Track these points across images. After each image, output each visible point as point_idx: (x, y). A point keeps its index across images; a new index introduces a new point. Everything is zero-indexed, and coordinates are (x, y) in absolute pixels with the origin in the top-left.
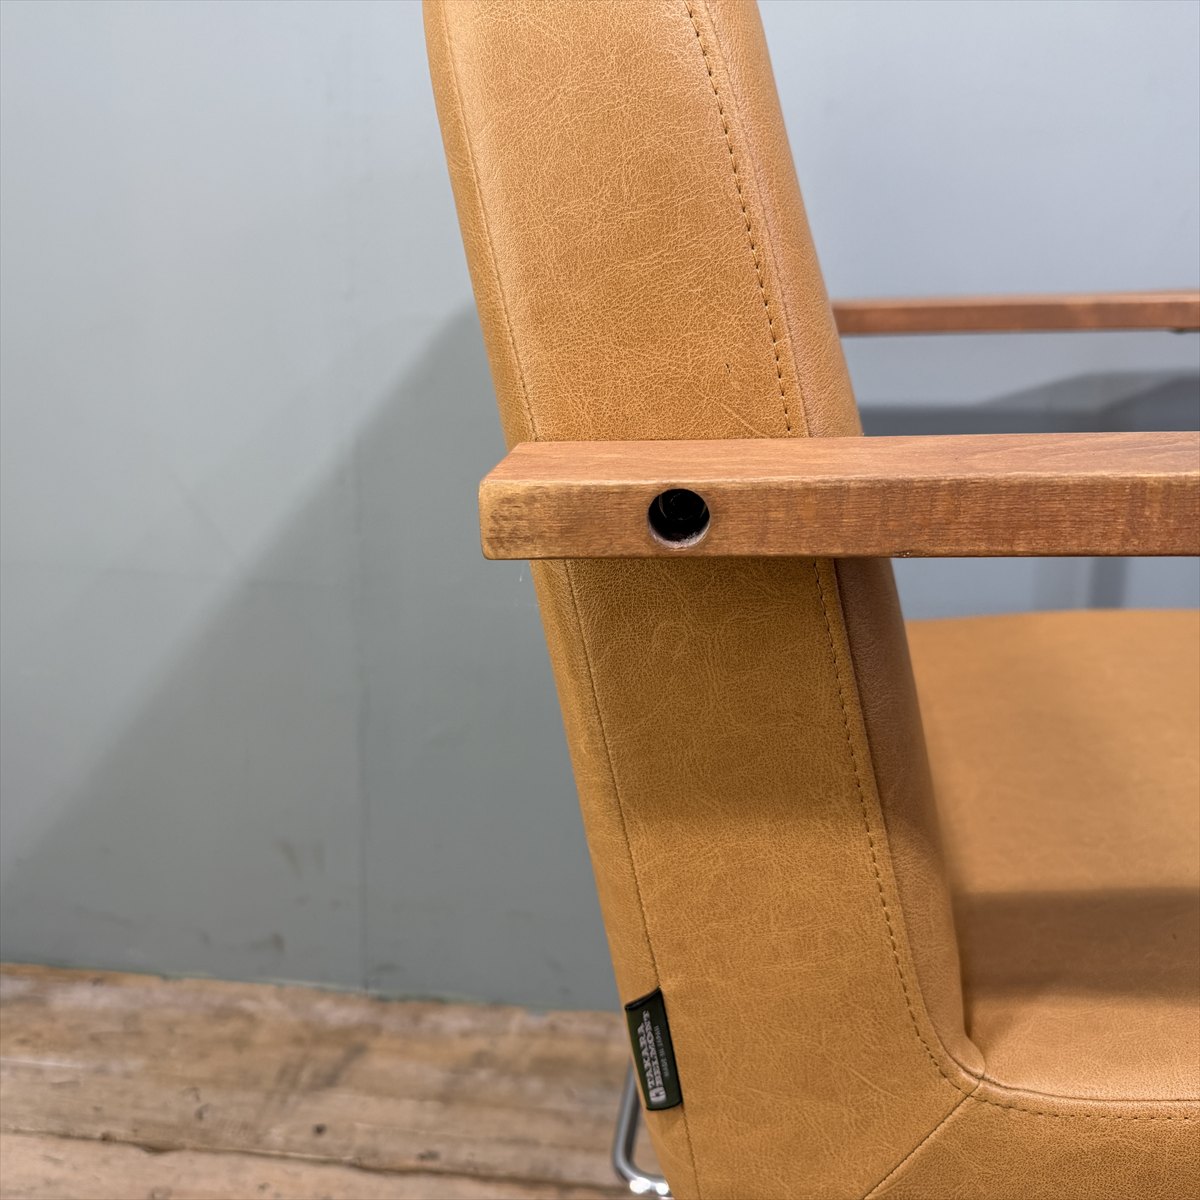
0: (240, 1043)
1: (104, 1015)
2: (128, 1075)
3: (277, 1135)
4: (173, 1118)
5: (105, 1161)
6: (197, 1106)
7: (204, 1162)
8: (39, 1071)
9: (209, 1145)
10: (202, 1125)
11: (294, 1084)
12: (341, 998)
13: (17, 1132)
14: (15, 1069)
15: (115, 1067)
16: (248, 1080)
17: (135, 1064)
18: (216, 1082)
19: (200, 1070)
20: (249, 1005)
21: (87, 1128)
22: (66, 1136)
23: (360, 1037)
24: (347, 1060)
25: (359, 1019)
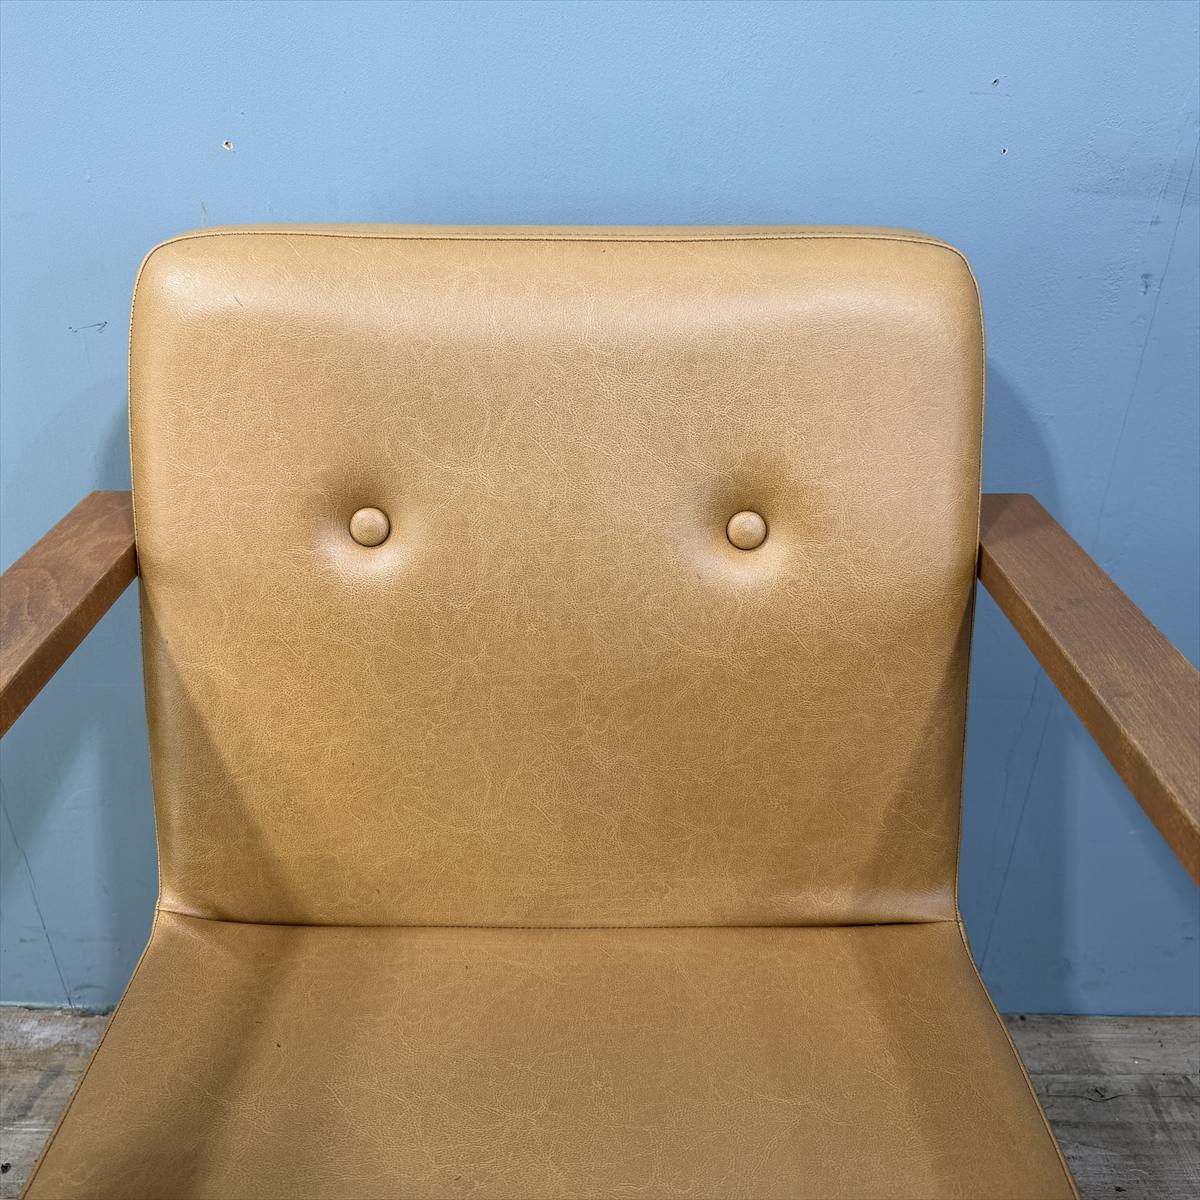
12: (46, 1017)
23: (58, 1060)
24: (43, 1086)
25: (57, 1039)
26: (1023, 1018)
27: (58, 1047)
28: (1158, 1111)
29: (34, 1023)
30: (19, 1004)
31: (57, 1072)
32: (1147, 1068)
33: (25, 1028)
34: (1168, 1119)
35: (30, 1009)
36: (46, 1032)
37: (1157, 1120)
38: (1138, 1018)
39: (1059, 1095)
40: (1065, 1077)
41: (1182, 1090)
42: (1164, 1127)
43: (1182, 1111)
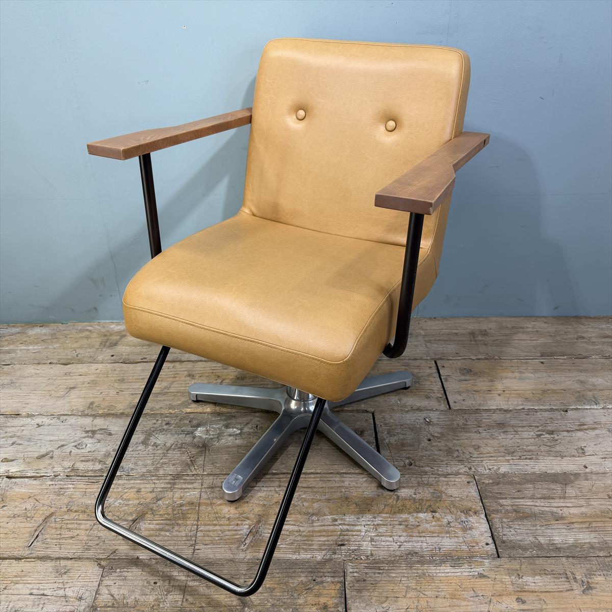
0: (87, 338)
1: (45, 334)
2: (55, 348)
3: (100, 358)
4: (69, 357)
5: (51, 368)
6: (76, 354)
7: (79, 366)
8: (28, 350)
9: (81, 362)
10: (78, 358)
11: (105, 346)
12: (118, 324)
13: (25, 364)
14: (21, 350)
15: (50, 347)
16: (91, 346)
17: (56, 346)
18: (81, 348)
19: (75, 345)
20: (90, 328)
21: (45, 362)
22: (39, 364)
23: (124, 333)
24: (120, 339)
25: (123, 329)
26: (435, 318)
27: (123, 331)
28: (474, 338)
29: (114, 325)
30: (108, 321)
31: (125, 336)
32: (472, 328)
33: (111, 327)
34: (476, 339)
35: (112, 322)
36: (119, 327)
37: (473, 339)
38: (473, 317)
39: (443, 334)
40: (445, 331)
41: (483, 333)
42: (475, 341)
43: (482, 337)
